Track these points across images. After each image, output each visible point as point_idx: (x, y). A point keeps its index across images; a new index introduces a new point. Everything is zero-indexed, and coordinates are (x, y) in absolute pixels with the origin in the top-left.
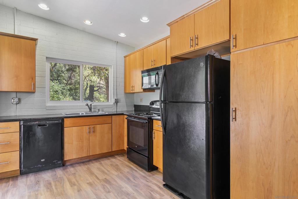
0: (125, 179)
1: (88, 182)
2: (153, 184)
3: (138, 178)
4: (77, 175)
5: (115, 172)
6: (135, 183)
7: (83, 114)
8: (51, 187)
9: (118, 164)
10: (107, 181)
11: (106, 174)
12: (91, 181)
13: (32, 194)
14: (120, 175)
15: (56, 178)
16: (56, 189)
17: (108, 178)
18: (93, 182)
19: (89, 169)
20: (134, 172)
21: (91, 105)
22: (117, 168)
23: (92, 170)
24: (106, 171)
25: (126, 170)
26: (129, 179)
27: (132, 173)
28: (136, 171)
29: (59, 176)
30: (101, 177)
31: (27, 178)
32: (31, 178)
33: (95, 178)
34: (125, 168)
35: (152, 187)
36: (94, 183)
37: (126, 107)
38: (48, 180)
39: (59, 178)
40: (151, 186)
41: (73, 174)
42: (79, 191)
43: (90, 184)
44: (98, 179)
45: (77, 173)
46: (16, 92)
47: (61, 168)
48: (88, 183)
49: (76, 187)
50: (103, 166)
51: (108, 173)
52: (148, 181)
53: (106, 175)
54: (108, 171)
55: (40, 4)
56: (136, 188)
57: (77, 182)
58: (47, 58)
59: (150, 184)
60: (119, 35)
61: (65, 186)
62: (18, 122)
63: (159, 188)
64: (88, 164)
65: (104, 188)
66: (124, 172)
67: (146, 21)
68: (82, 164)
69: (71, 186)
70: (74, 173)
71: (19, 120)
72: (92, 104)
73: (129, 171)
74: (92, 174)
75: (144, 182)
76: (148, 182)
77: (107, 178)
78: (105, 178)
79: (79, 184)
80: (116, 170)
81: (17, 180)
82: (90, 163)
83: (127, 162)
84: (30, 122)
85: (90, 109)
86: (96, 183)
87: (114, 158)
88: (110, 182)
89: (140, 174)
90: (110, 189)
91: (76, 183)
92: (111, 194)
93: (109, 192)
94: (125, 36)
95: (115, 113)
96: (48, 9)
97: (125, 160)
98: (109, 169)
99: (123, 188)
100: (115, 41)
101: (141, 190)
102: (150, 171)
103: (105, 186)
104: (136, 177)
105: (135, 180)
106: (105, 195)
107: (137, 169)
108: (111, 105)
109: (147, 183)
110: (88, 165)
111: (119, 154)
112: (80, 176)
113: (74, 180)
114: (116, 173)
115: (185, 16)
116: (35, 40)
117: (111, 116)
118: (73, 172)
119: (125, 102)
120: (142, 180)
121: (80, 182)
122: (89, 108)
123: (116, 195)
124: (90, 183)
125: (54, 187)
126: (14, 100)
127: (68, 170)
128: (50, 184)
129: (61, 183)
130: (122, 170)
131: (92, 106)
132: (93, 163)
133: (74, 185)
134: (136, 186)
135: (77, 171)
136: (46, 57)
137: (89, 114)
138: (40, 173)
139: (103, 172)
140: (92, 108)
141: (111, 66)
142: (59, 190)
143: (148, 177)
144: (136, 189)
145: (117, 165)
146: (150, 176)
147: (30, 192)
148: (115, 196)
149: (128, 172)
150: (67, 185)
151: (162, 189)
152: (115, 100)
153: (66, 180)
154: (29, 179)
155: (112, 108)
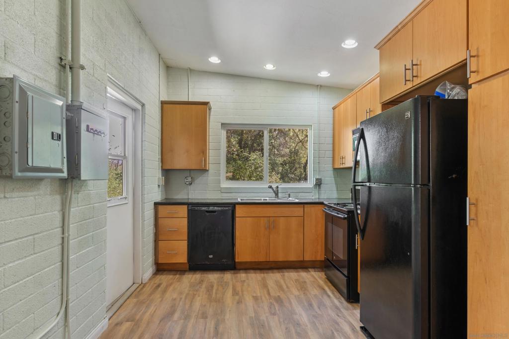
0: (305, 304)
1: (255, 295)
2: (345, 321)
3: (326, 308)
4: (245, 284)
5: (297, 290)
6: (317, 312)
7: (266, 200)
8: (212, 290)
9: (307, 281)
10: (279, 300)
11: (283, 290)
12: (259, 295)
13: (191, 292)
14: (302, 296)
15: (221, 282)
16: (216, 293)
17: (283, 296)
18: (261, 296)
19: (264, 279)
20: (325, 297)
21: (277, 187)
22: (302, 287)
23: (268, 282)
24: (285, 287)
25: (315, 291)
26: (311, 305)
27: (321, 297)
28: (329, 296)
29: (225, 280)
30: (274, 292)
31: (194, 274)
32: (197, 276)
33: (266, 292)
34: (315, 289)
35: (341, 325)
36: (261, 299)
37: (336, 192)
38: (211, 282)
39: (226, 282)
40: (339, 323)
41: (241, 281)
42: (238, 303)
43: (256, 298)
44: (269, 294)
45: (247, 281)
46: (190, 170)
47: (232, 272)
48: (253, 297)
49: (237, 297)
50: (284, 280)
51: (286, 289)
52: (340, 315)
53: (281, 292)
54: (288, 287)
55: (210, 57)
56: (315, 320)
57: (242, 292)
58: (222, 124)
59: (340, 320)
60: (319, 75)
61: (226, 294)
62: (186, 206)
63: (353, 329)
64: (267, 273)
65: (270, 308)
66: (310, 294)
67: (353, 45)
68: (258, 271)
69: (233, 295)
70: (244, 281)
71: (188, 204)
72: (279, 187)
73: (317, 293)
74: (265, 286)
75: (333, 314)
76: (338, 316)
77: (281, 297)
78: (279, 296)
79: (243, 295)
80: (299, 288)
81: (184, 274)
82: (270, 271)
83: (323, 281)
84: (198, 206)
85: (277, 194)
86: (263, 298)
87: (306, 272)
88: (282, 302)
89: (333, 302)
90: (278, 312)
91: (240, 293)
92: (276, 318)
93: (274, 314)
94: (329, 75)
95: (317, 201)
96: (220, 61)
97: (321, 278)
98: (289, 285)
99: (296, 314)
100: (317, 85)
101: (321, 324)
102: (352, 302)
103: (273, 306)
104: (324, 305)
105: (319, 308)
106: (266, 316)
107: (333, 293)
108: (310, 188)
109: (336, 318)
110: (265, 274)
111: (317, 268)
112: (248, 285)
113: (239, 289)
114: (296, 292)
115: (399, 27)
116: (206, 104)
117: (302, 205)
118: (242, 279)
119: (334, 183)
120: (330, 312)
121: (245, 293)
122: (274, 192)
123: (281, 320)
124: (256, 296)
125: (214, 291)
126: (187, 179)
127: (239, 275)
128: (212, 287)
129: (223, 289)
130: (308, 291)
131: (279, 189)
132: (273, 273)
133: (237, 294)
134: (317, 317)
135: (248, 279)
136: (220, 123)
137: (275, 200)
138: (208, 273)
139: (280, 288)
140: (279, 191)
141: (311, 125)
142: (218, 295)
143: (342, 310)
144: (314, 322)
145: (305, 282)
146: (347, 309)
147: (190, 291)
148: (279, 321)
149: (315, 296)
150: (229, 292)
151: (357, 332)
152: (317, 179)
153: (231, 287)
154: (194, 276)
155: (311, 192)
